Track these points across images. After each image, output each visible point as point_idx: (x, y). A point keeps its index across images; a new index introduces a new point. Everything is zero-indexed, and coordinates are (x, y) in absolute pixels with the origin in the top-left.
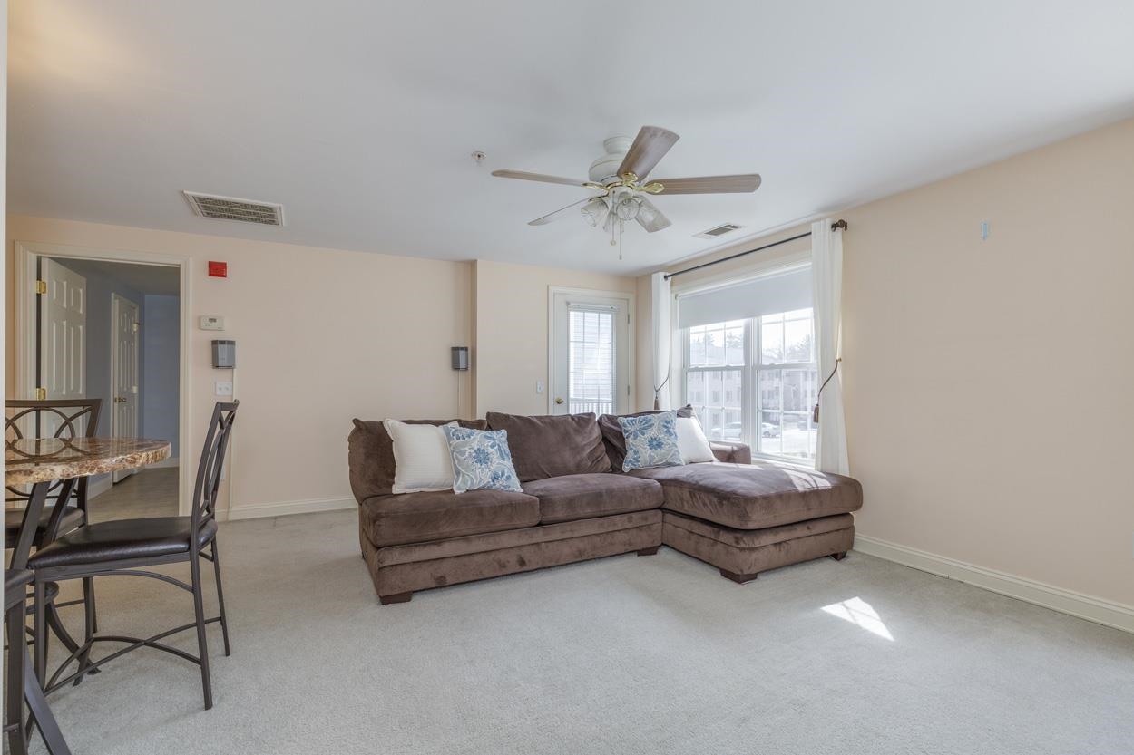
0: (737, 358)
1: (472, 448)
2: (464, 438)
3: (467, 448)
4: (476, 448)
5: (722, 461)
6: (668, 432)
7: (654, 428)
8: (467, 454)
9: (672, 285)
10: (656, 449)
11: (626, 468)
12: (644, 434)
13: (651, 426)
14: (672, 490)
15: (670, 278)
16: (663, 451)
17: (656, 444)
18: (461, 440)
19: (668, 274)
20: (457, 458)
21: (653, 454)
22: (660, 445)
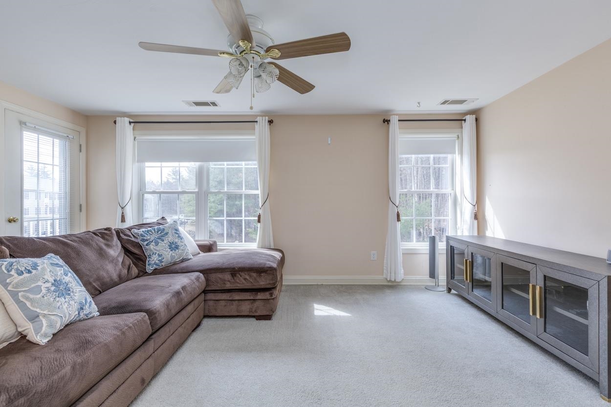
0: (192, 187)
1: (47, 281)
2: (29, 272)
3: (40, 283)
4: (51, 280)
5: (206, 252)
6: (179, 237)
7: (170, 235)
8: (44, 291)
9: (133, 130)
10: (175, 250)
11: (149, 269)
12: (163, 241)
13: (167, 234)
14: (213, 277)
15: (132, 124)
16: (180, 251)
17: (174, 247)
18: (26, 275)
19: (131, 120)
20: (27, 298)
21: (173, 254)
22: (177, 247)
